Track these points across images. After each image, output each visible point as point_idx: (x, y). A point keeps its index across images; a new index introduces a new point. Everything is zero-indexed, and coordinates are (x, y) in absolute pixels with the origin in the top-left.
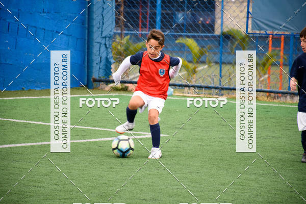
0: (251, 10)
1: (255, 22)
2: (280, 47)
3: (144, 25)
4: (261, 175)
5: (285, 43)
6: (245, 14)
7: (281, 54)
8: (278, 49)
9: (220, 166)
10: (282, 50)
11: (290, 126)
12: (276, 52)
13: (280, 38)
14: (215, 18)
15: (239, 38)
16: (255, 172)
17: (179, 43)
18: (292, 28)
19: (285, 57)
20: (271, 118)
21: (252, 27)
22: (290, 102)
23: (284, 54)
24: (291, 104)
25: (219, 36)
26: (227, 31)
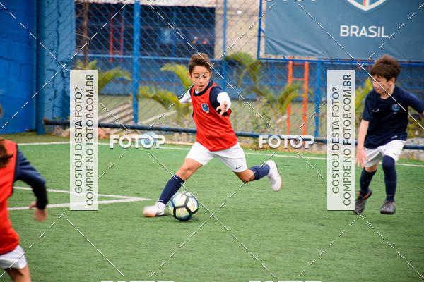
0: (263, 27)
1: (269, 43)
2: (303, 78)
3: (117, 47)
4: (277, 253)
5: (311, 72)
6: (255, 31)
7: (305, 86)
8: (301, 80)
9: (221, 241)
10: (306, 82)
11: (317, 185)
12: (298, 84)
13: (304, 66)
14: (215, 37)
15: (247, 65)
16: (269, 249)
17: (166, 71)
18: (320, 52)
19: (311, 91)
20: (291, 174)
21: (266, 49)
22: (317, 152)
23: (308, 86)
24: (318, 156)
25: (220, 62)
26: (232, 56)
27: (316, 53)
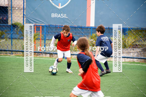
0: (25, 14)
1: (27, 19)
2: (40, 31)
4: (30, 92)
5: (42, 29)
6: (22, 15)
7: (41, 34)
8: (39, 32)
9: (11, 88)
10: (41, 33)
11: (45, 68)
13: (40, 27)
14: (8, 17)
15: (20, 27)
16: (28, 91)
18: (45, 23)
19: (42, 36)
20: (36, 65)
21: (26, 21)
22: (45, 57)
24: (45, 58)
26: (14, 23)
27: (44, 23)
